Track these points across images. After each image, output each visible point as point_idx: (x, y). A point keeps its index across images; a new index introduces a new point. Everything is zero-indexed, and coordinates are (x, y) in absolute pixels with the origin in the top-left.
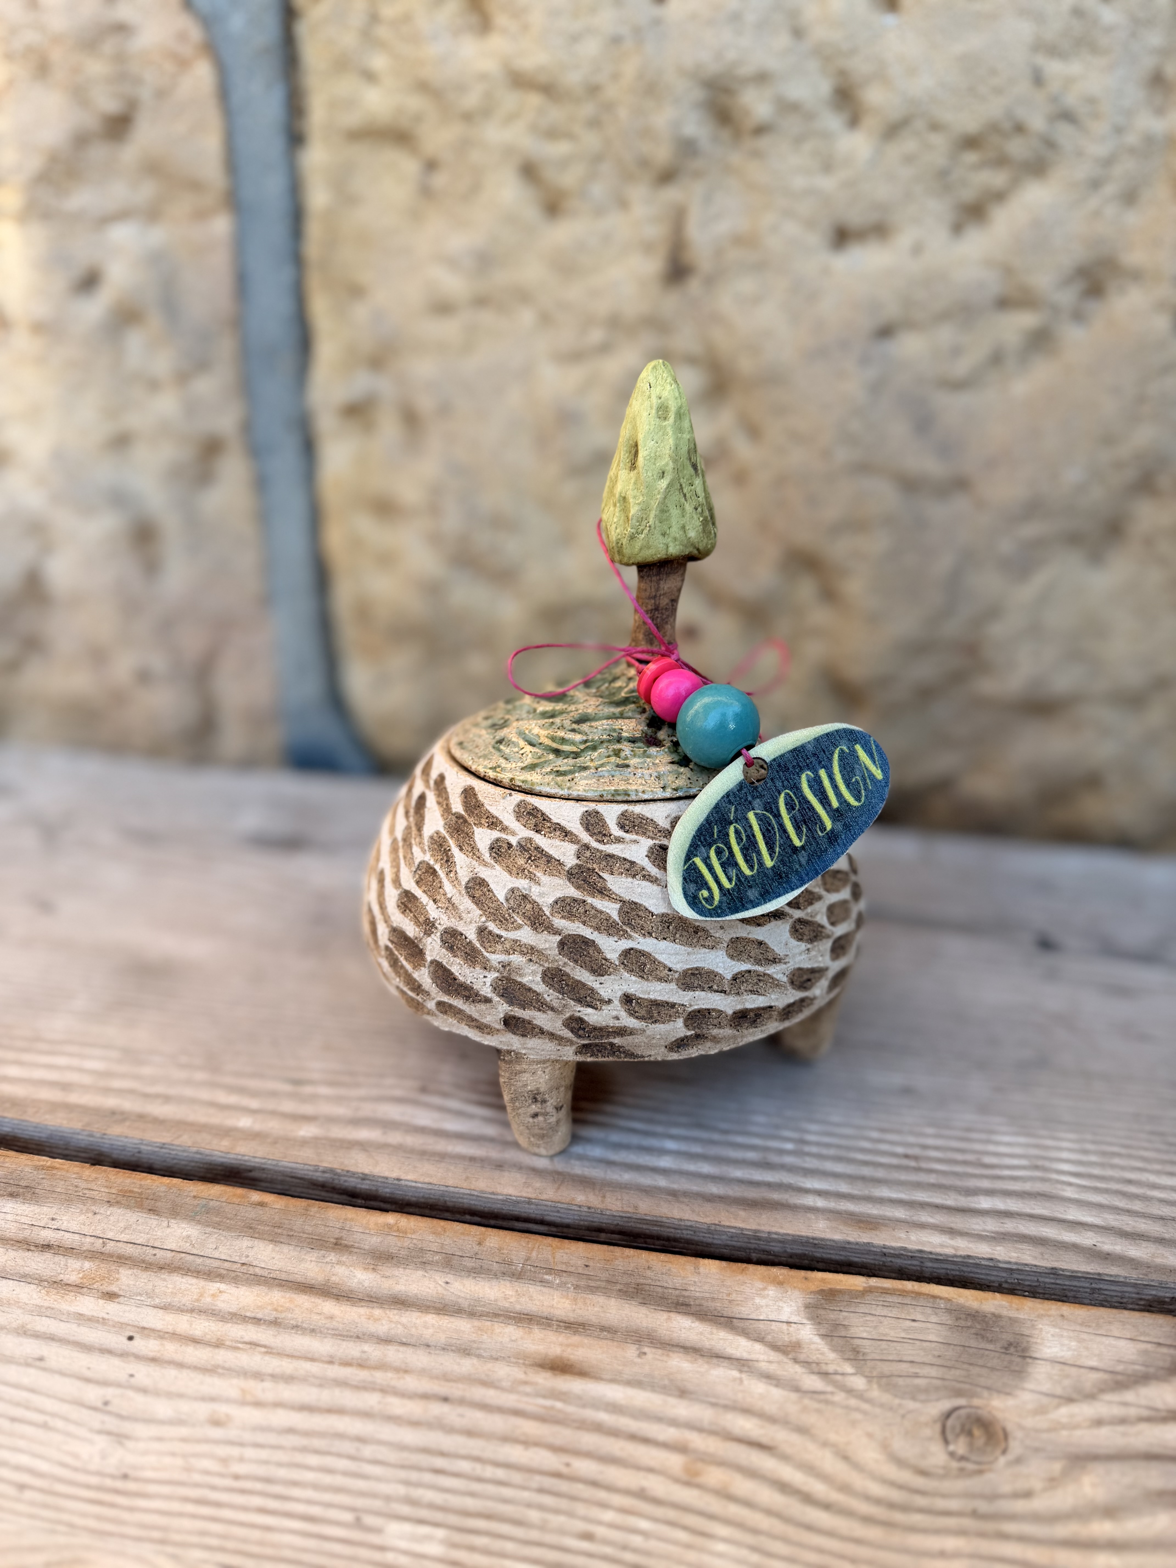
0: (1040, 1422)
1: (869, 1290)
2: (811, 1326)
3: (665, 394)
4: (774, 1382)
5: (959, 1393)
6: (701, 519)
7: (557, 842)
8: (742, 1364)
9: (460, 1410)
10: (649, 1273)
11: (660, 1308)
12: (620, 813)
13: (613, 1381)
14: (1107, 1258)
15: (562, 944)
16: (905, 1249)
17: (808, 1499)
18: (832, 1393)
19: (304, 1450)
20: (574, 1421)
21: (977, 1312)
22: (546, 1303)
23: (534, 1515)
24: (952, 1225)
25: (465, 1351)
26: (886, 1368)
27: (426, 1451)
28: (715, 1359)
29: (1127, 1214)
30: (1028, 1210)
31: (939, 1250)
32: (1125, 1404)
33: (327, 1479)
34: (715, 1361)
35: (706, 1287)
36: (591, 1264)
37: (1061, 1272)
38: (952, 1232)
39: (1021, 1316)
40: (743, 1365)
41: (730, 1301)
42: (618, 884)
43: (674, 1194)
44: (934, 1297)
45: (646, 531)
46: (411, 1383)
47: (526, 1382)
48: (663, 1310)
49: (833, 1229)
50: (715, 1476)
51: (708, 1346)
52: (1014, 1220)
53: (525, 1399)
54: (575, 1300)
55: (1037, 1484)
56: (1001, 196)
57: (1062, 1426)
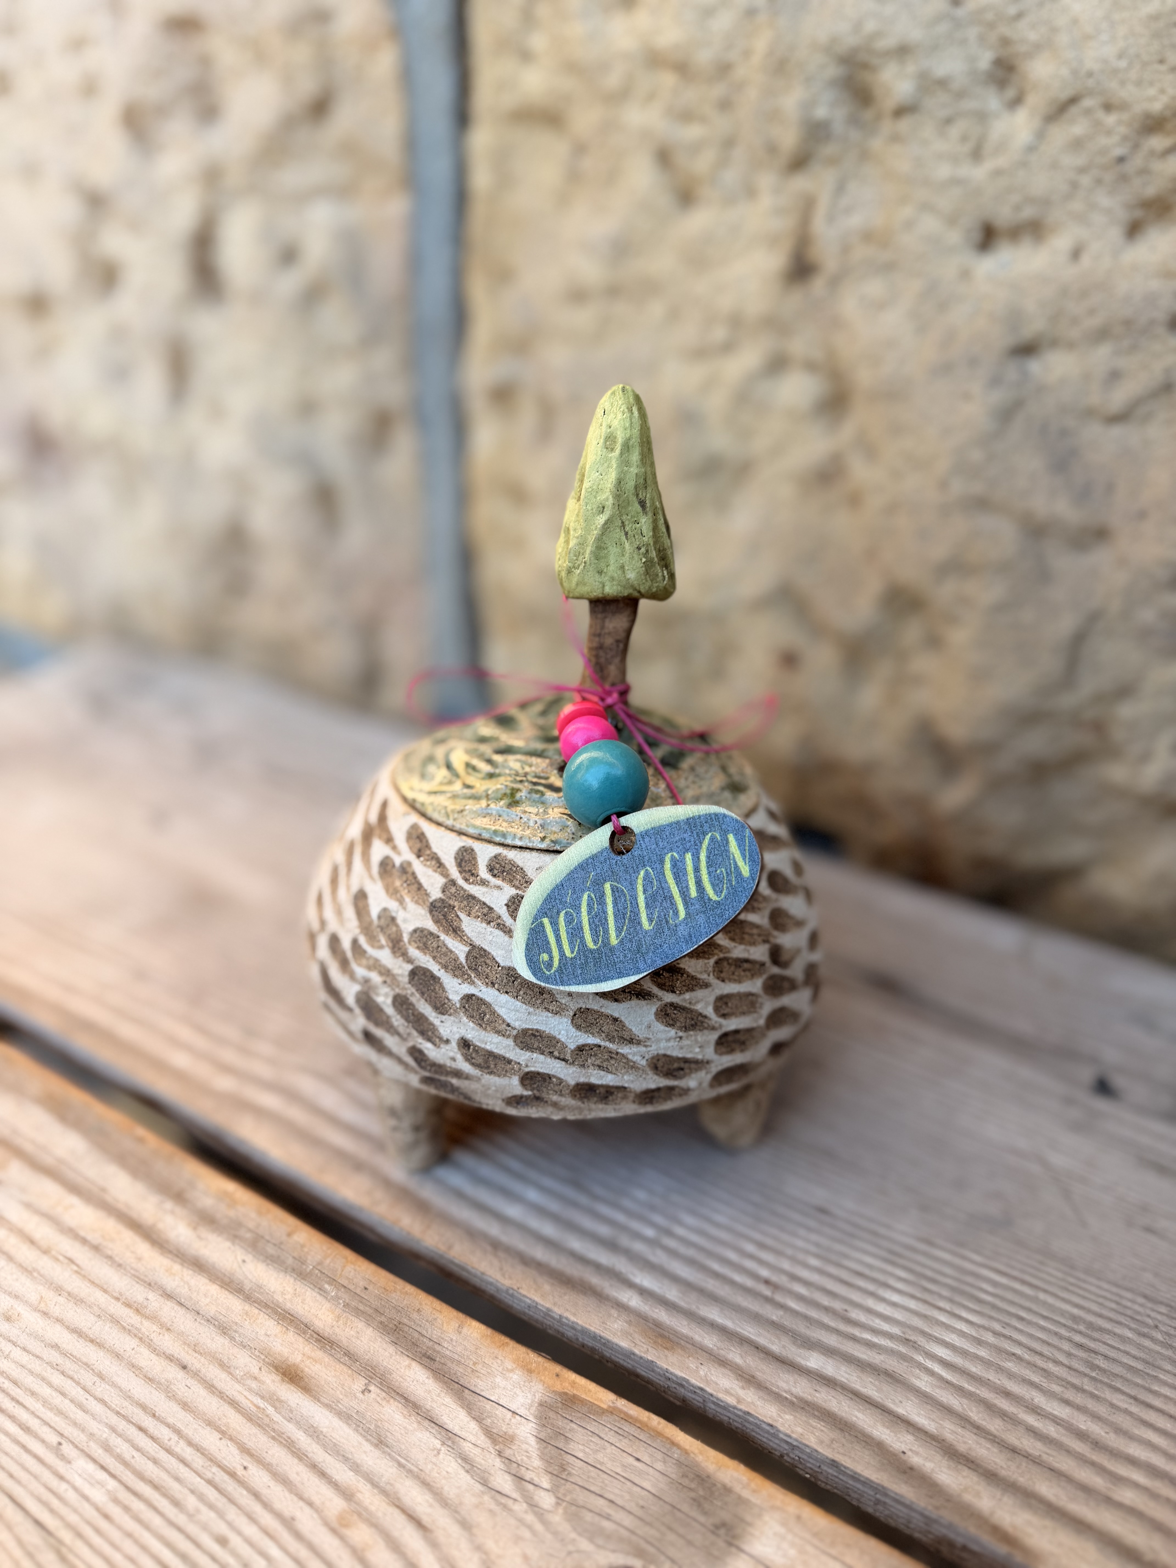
1: (612, 1411)
2: (534, 1425)
3: (615, 423)
4: (468, 1467)
5: (639, 1553)
6: (644, 560)
7: (430, 872)
8: (449, 1436)
9: (191, 1382)
10: (415, 1316)
11: (406, 1353)
12: (493, 855)
13: (327, 1406)
14: (905, 1472)
15: (413, 973)
16: (687, 1381)
18: (515, 1500)
19: (56, 1367)
20: (274, 1430)
21: (708, 1477)
22: (313, 1311)
23: (191, 1502)
24: (758, 1374)
25: (224, 1329)
26: (582, 1497)
27: (144, 1407)
28: (427, 1421)
29: (975, 1431)
30: (857, 1386)
31: (721, 1396)
33: (58, 1400)
34: (426, 1423)
35: (459, 1349)
36: (370, 1288)
37: (843, 1469)
38: (749, 1380)
39: (754, 1499)
40: (450, 1438)
41: (473, 1371)
42: (472, 927)
43: (496, 1246)
44: (673, 1444)
45: (581, 567)
46: (167, 1343)
47: (256, 1378)
48: (408, 1356)
49: (626, 1334)
50: (361, 1534)
51: (428, 1407)
52: (833, 1392)
53: (246, 1393)
54: (339, 1317)
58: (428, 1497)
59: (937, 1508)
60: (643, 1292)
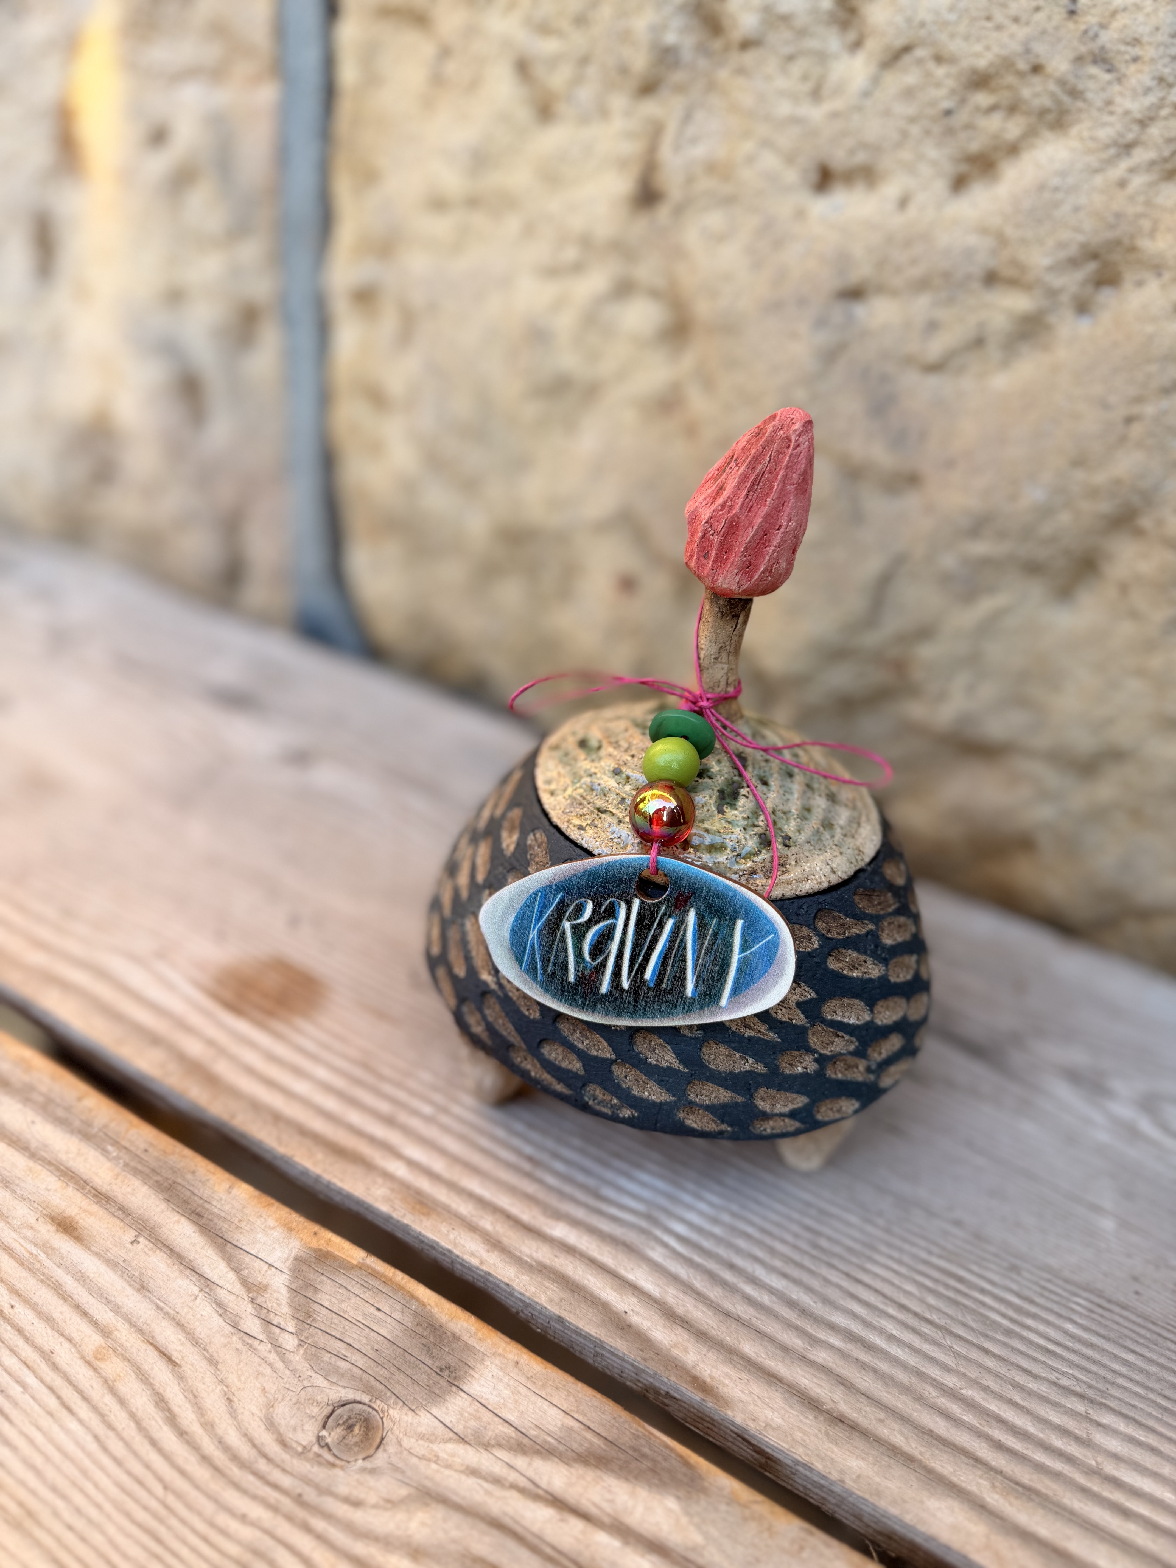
0: (420, 1448)
1: (360, 1267)
2: (287, 1277)
4: (221, 1311)
5: (368, 1389)
8: (207, 1284)
10: (189, 1177)
11: (177, 1210)
13: (97, 1255)
16: (437, 1243)
17: (172, 1420)
18: (261, 1341)
20: (43, 1274)
21: (441, 1326)
22: (93, 1169)
24: (505, 1241)
25: (7, 1184)
26: (322, 1340)
28: (189, 1270)
29: (695, 1296)
32: (511, 1467)
34: (188, 1272)
35: (227, 1207)
36: (151, 1150)
38: (495, 1244)
39: (479, 1346)
40: (208, 1286)
41: (237, 1227)
44: (413, 1297)
47: (32, 1228)
48: (178, 1212)
49: (387, 1200)
50: (113, 1367)
51: (191, 1258)
52: (571, 1258)
53: (21, 1241)
54: (117, 1176)
55: (372, 1499)
56: (1013, 150)
57: (437, 1460)
58: (181, 1336)
59: (645, 1360)
60: (411, 1164)
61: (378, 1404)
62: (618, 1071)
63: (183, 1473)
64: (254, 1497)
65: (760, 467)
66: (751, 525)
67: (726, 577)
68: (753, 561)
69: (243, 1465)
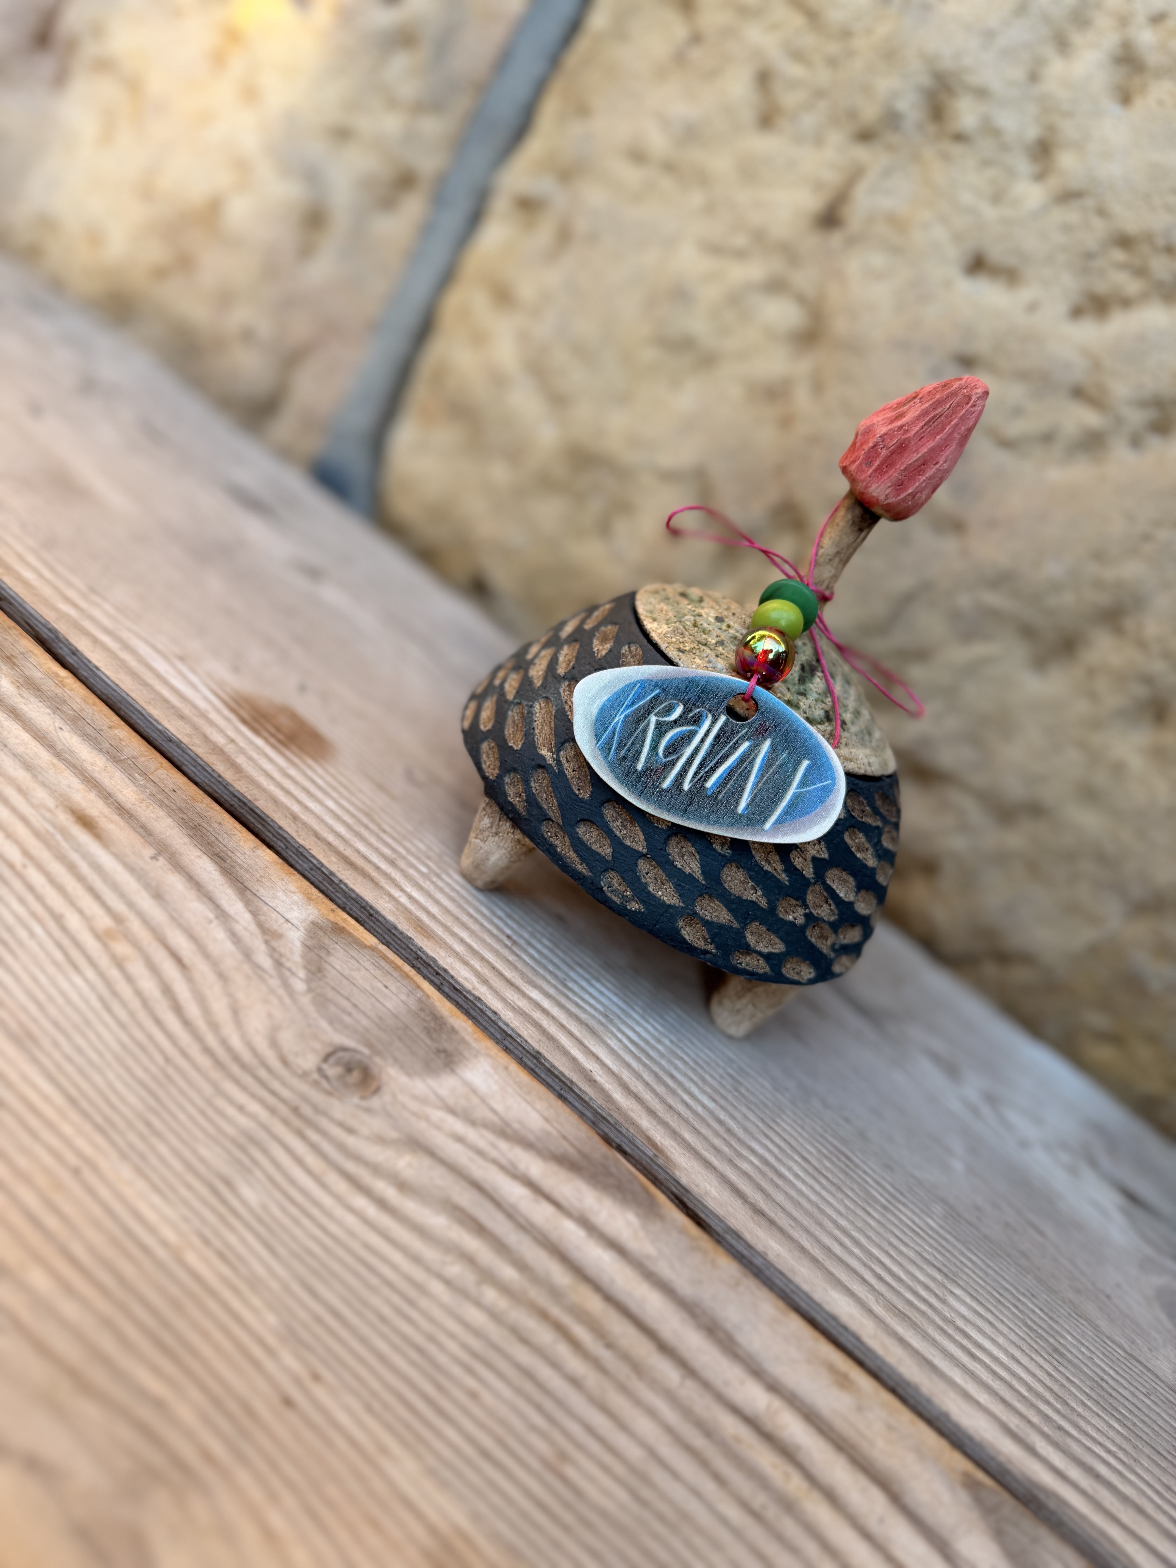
0: (414, 1106)
1: (373, 949)
2: (302, 934)
4: (234, 940)
10: (217, 826)
11: (200, 847)
13: (115, 855)
17: (178, 1009)
18: (272, 976)
20: (58, 851)
21: (442, 1018)
22: (118, 787)
25: (28, 766)
26: (330, 994)
28: (205, 897)
30: (565, 1023)
32: (494, 1146)
34: (206, 900)
35: (250, 862)
38: (485, 982)
39: (474, 1044)
40: (223, 916)
41: (258, 880)
44: (418, 987)
47: (50, 811)
48: (201, 850)
50: (122, 948)
51: (209, 889)
53: (37, 816)
54: (141, 801)
55: (365, 1131)
56: (1127, 303)
57: (427, 1119)
58: (193, 947)
60: (410, 897)
61: (377, 1060)
62: (643, 866)
63: (185, 1054)
64: (253, 1096)
65: (940, 410)
66: (917, 451)
67: (879, 486)
68: (905, 482)
69: (244, 1066)
